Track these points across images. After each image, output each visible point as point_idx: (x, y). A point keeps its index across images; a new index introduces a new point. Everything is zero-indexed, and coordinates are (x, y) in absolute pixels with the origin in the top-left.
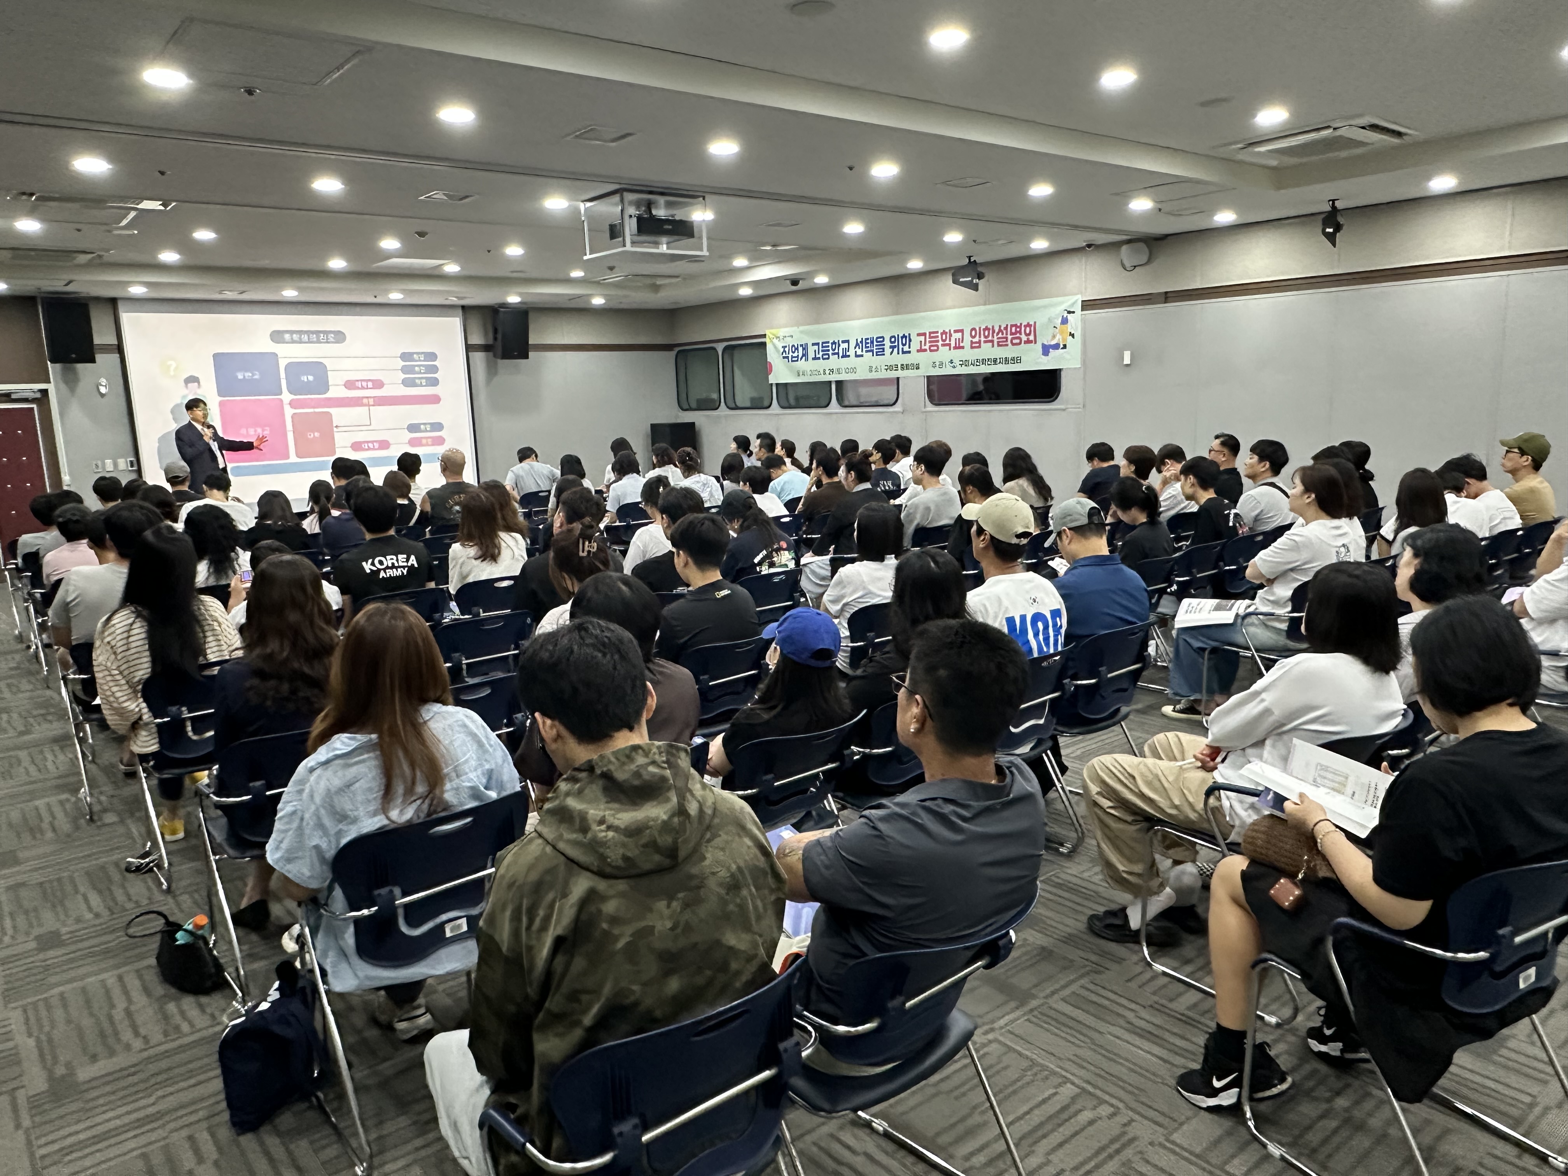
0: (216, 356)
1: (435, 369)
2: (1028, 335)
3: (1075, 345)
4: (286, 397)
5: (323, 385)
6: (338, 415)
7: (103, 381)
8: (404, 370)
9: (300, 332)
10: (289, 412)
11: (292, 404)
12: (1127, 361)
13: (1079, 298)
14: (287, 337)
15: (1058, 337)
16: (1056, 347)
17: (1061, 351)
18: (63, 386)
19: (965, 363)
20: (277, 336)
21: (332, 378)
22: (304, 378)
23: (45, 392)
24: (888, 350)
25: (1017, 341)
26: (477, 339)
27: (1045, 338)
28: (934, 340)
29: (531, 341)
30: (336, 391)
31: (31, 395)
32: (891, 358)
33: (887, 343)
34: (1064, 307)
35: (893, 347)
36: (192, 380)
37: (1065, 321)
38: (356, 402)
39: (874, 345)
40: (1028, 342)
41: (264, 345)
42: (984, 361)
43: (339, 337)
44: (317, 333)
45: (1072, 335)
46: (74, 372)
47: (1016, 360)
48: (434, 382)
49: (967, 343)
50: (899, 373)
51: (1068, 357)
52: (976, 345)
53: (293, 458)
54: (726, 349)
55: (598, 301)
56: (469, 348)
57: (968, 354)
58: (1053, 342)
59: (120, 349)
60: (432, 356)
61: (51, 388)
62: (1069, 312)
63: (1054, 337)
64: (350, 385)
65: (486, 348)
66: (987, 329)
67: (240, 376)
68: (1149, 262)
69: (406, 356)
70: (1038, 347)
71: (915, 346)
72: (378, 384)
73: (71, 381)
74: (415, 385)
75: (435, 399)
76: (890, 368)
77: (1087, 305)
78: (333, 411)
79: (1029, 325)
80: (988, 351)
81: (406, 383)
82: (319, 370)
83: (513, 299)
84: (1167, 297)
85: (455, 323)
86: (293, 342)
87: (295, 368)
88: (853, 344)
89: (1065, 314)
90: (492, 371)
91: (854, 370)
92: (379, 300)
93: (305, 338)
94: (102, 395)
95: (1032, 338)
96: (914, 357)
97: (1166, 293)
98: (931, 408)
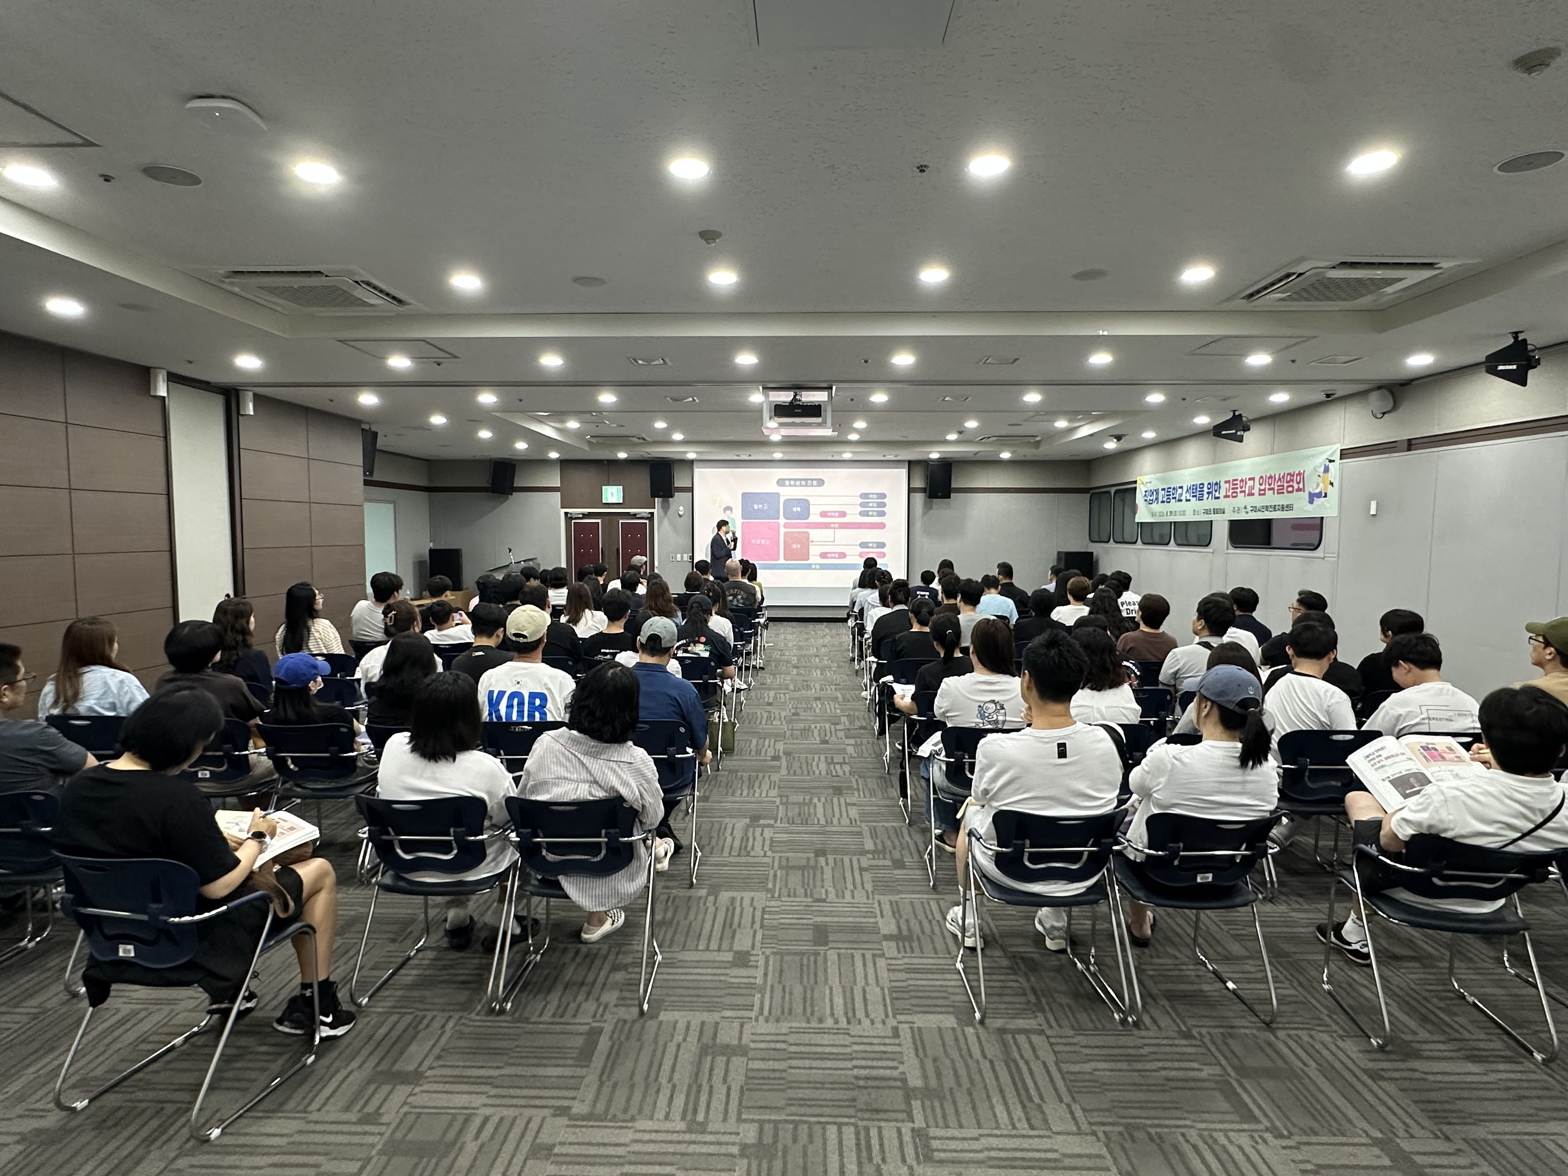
0: (743, 494)
1: (884, 505)
2: (1298, 483)
3: (1333, 492)
4: (782, 521)
5: (806, 513)
6: (814, 534)
7: (681, 508)
8: (862, 505)
9: (795, 480)
10: (782, 530)
11: (785, 526)
12: (1373, 512)
13: (1338, 447)
14: (787, 483)
15: (1321, 485)
16: (1319, 495)
17: (1322, 499)
18: (661, 511)
19: (1255, 509)
20: (781, 482)
21: (813, 509)
22: (795, 509)
23: (652, 514)
24: (1206, 496)
25: (1290, 489)
26: (919, 483)
27: (1311, 488)
28: (1236, 487)
29: (954, 485)
30: (814, 518)
31: (646, 515)
32: (1209, 503)
33: (1206, 489)
34: (1325, 456)
35: (1208, 493)
36: (728, 508)
37: (1327, 470)
38: (826, 526)
39: (1197, 491)
40: (1299, 490)
41: (773, 488)
42: (1267, 508)
43: (821, 482)
44: (806, 480)
45: (1332, 484)
46: (668, 503)
47: (1289, 507)
48: (882, 514)
49: (1256, 491)
50: (1212, 517)
51: (1328, 505)
52: (1262, 493)
53: (782, 561)
54: (1116, 492)
55: (1006, 455)
56: (910, 490)
57: (1257, 501)
58: (1317, 491)
59: (691, 490)
60: (883, 496)
61: (655, 511)
62: (1331, 461)
63: (1318, 485)
64: (824, 514)
65: (923, 490)
66: (1271, 477)
67: (756, 507)
68: (1395, 408)
69: (864, 496)
70: (1306, 495)
71: (1223, 492)
72: (843, 514)
73: (665, 507)
74: (868, 515)
75: (882, 526)
76: (1207, 512)
77: (1345, 454)
78: (809, 530)
79: (1299, 474)
80: (1271, 499)
81: (862, 514)
82: (805, 504)
83: (934, 456)
84: (1411, 445)
85: (902, 473)
86: (790, 485)
87: (789, 502)
88: (1185, 489)
89: (1327, 463)
90: (928, 507)
91: (1183, 513)
92: (835, 458)
93: (798, 483)
94: (680, 516)
95: (1301, 486)
96: (1222, 503)
97: (1410, 440)
98: (1232, 551)
